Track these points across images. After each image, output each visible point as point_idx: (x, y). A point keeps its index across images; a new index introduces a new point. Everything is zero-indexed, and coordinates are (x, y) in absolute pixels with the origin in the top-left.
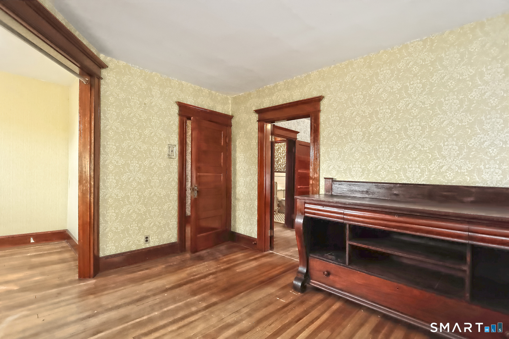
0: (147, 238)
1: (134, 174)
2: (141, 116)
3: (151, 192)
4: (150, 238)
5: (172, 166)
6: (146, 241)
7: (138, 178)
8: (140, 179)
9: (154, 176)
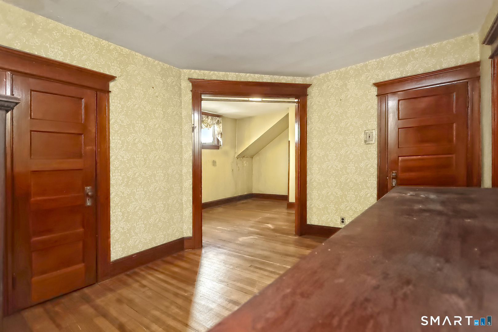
0: (343, 219)
1: (332, 162)
2: (337, 111)
3: (347, 178)
4: (346, 221)
5: (370, 152)
6: (342, 221)
7: (335, 165)
8: (337, 167)
9: (350, 164)
